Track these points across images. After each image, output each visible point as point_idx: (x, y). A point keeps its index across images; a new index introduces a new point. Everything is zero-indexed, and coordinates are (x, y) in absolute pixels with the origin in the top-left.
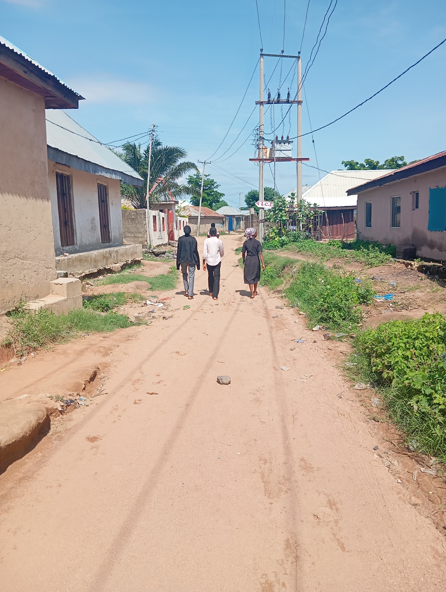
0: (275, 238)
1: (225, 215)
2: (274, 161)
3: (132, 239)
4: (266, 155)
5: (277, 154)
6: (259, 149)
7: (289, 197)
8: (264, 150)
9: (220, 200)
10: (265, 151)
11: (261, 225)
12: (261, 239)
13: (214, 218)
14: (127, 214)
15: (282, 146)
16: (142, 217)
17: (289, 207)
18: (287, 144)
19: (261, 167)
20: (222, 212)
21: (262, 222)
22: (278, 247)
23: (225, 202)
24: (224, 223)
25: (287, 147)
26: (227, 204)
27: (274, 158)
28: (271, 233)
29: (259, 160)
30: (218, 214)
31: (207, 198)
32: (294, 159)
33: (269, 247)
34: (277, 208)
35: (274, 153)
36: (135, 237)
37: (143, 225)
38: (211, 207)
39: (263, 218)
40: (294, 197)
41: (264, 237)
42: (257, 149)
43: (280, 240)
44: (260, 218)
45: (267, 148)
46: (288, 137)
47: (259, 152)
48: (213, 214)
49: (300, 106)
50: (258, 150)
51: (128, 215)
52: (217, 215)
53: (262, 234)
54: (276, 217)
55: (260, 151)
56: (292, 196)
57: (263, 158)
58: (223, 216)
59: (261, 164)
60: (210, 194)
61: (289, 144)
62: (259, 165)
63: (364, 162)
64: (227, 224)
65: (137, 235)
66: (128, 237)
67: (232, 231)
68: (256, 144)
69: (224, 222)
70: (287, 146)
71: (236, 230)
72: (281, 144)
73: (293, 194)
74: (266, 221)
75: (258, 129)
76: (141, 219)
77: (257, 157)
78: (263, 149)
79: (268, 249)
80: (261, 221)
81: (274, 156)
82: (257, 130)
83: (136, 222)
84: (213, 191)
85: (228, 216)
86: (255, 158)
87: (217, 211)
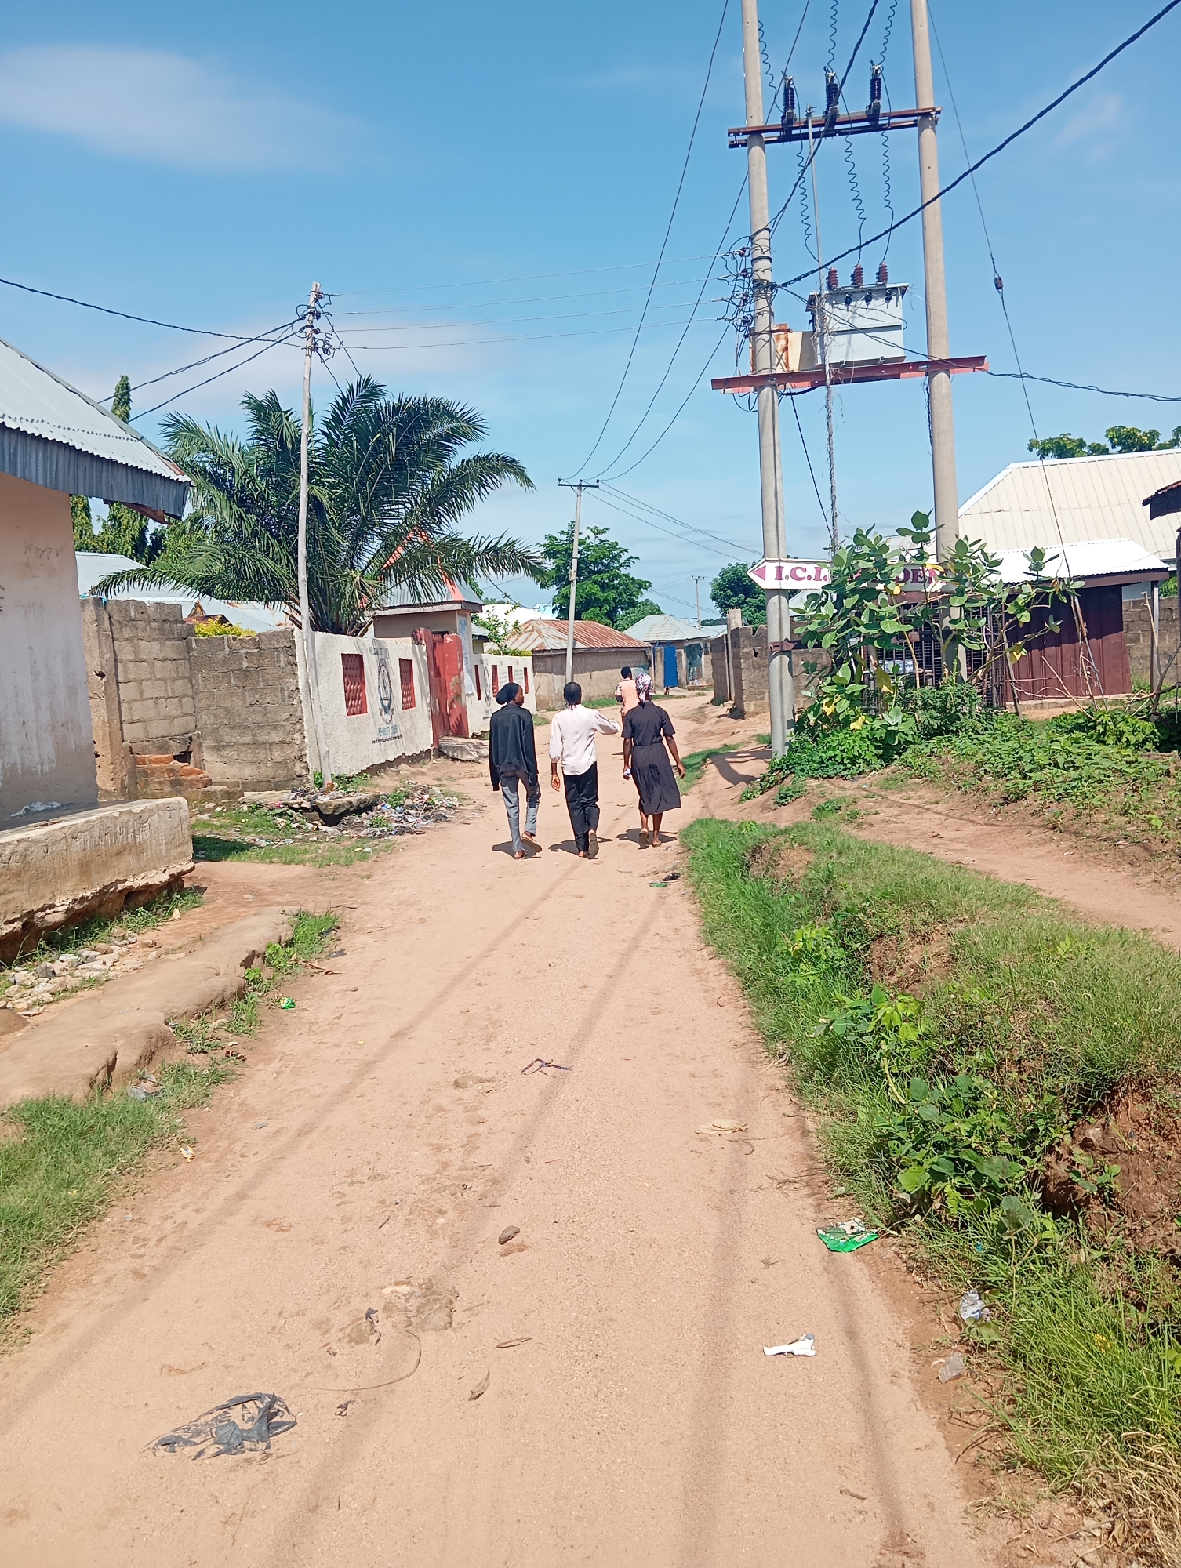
0: (847, 722)
1: (653, 643)
2: (823, 383)
3: (247, 754)
4: (787, 359)
5: (838, 351)
6: (752, 334)
7: (902, 532)
8: (778, 339)
9: (640, 601)
10: (782, 343)
11: (779, 663)
12: (783, 728)
13: (619, 651)
14: (221, 655)
15: (859, 311)
16: (282, 664)
17: (901, 576)
18: (879, 303)
19: (765, 412)
20: (642, 632)
21: (782, 652)
22: (868, 763)
23: (652, 604)
24: (650, 665)
25: (881, 316)
26: (659, 610)
27: (823, 366)
28: (828, 699)
29: (757, 381)
30: (629, 638)
31: (601, 595)
32: (915, 366)
33: (823, 762)
34: (849, 586)
35: (823, 347)
36: (256, 744)
37: (286, 693)
38: (613, 623)
39: (787, 635)
40: (925, 530)
41: (794, 715)
42: (746, 336)
43: (873, 729)
44: (774, 637)
45: (789, 331)
46: (882, 274)
47: (754, 352)
48: (613, 638)
49: (928, 132)
50: (748, 343)
51: (225, 661)
52: (626, 644)
53: (786, 706)
54: (847, 625)
55: (760, 343)
56: (917, 528)
57: (774, 372)
58: (648, 644)
59: (767, 400)
60: (608, 586)
61: (888, 299)
62: (756, 408)
63: (1107, 436)
64: (660, 667)
65: (265, 738)
66: (228, 745)
67: (676, 688)
68: (741, 316)
69: (650, 662)
70: (882, 312)
71: (688, 684)
72: (853, 303)
73: (920, 519)
74: (800, 645)
75: (744, 249)
76: (275, 670)
77: (746, 371)
78: (771, 332)
79: (821, 772)
80: (777, 650)
81: (824, 360)
82: (742, 255)
83: (258, 682)
84: (617, 577)
85: (661, 643)
86: (738, 376)
87: (628, 632)
